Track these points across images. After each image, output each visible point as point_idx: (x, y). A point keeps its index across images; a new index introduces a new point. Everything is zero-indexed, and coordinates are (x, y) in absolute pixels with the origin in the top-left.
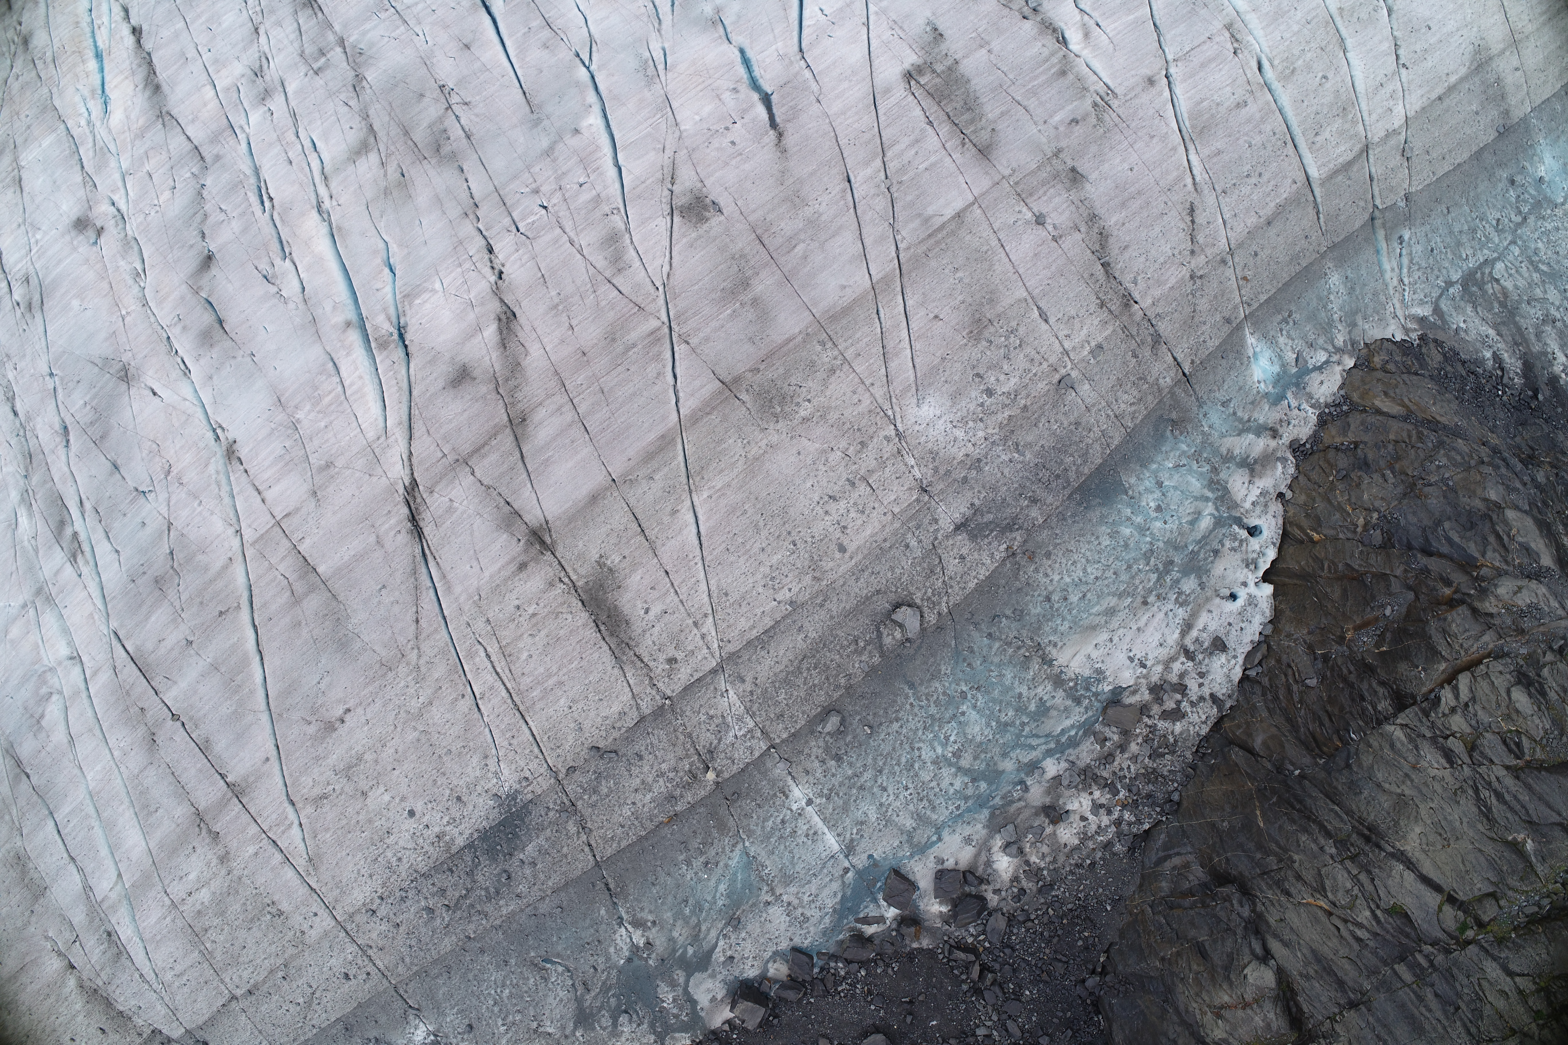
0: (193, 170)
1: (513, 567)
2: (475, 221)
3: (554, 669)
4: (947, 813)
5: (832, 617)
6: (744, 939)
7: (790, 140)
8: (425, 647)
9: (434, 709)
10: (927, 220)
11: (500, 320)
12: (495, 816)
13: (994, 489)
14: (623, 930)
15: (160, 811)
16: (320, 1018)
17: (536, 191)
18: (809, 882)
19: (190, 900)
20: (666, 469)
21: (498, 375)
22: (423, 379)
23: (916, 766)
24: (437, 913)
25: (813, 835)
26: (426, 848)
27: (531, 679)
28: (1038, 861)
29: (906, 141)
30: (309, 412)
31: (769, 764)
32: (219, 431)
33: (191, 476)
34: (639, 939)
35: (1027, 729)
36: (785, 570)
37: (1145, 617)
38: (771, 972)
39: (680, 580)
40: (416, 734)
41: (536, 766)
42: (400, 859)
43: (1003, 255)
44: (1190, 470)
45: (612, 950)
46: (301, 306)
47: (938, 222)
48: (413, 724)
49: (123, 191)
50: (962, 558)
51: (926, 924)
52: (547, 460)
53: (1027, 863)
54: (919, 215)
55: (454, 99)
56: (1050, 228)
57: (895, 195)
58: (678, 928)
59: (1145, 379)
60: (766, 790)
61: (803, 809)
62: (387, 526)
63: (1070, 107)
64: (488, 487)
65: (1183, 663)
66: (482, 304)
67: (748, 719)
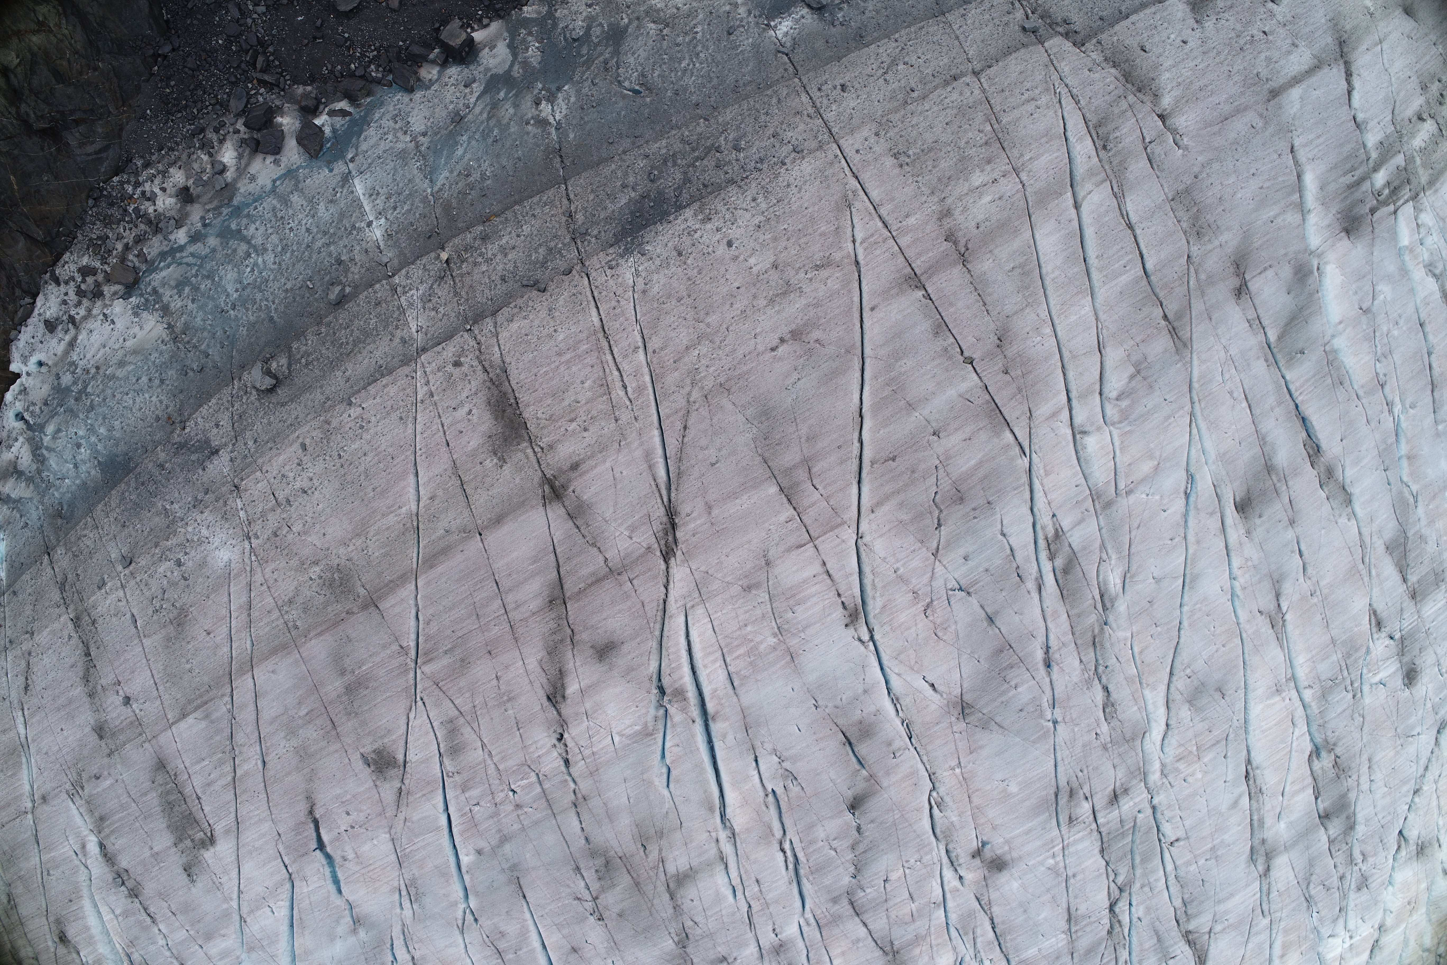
0: (862, 894)
1: (583, 467)
2: (577, 791)
3: (562, 368)
4: (265, 204)
5: (321, 387)
6: (452, 102)
7: (302, 807)
8: (682, 402)
9: (685, 342)
10: (207, 717)
11: (564, 697)
12: (648, 234)
13: (188, 481)
14: (557, 118)
15: (1007, 268)
16: (887, 49)
17: (518, 806)
18: (384, 152)
19: (996, 175)
20: (433, 537)
21: (570, 647)
22: (642, 655)
23: (280, 249)
24: (730, 145)
25: (373, 193)
26: (724, 210)
27: (586, 361)
28: (202, 156)
29: (217, 786)
30: (761, 642)
31: (396, 261)
32: (866, 637)
33: (902, 598)
34: (545, 108)
35: (194, 272)
36: (351, 434)
37: (99, 356)
38: (435, 71)
39: (436, 436)
40: (709, 320)
41: (599, 278)
42: (754, 200)
43: (156, 677)
44: (55, 474)
45: (573, 99)
46: (757, 744)
47: (198, 714)
48: (708, 330)
49: (946, 888)
50: (217, 426)
51: (297, 107)
52: (535, 562)
53: (211, 155)
54: (212, 722)
55: (589, 905)
56: (121, 692)
57: (228, 743)
58: (508, 116)
59: (74, 555)
60: (404, 237)
61: (377, 218)
62: (698, 522)
63: (99, 790)
64: (594, 545)
65: (78, 314)
66: (577, 714)
67: (404, 303)
